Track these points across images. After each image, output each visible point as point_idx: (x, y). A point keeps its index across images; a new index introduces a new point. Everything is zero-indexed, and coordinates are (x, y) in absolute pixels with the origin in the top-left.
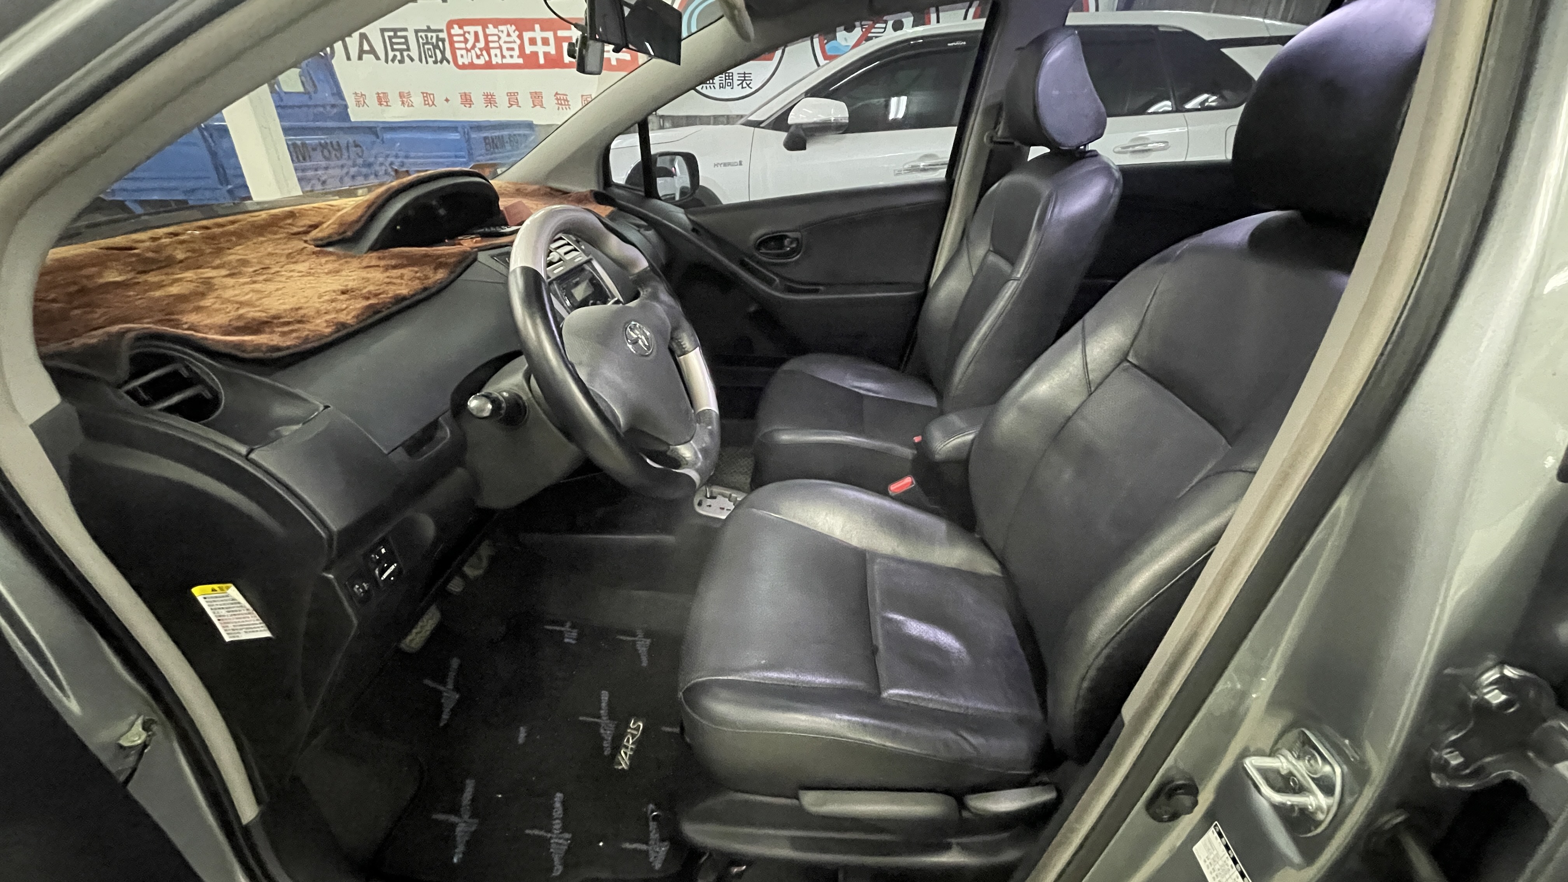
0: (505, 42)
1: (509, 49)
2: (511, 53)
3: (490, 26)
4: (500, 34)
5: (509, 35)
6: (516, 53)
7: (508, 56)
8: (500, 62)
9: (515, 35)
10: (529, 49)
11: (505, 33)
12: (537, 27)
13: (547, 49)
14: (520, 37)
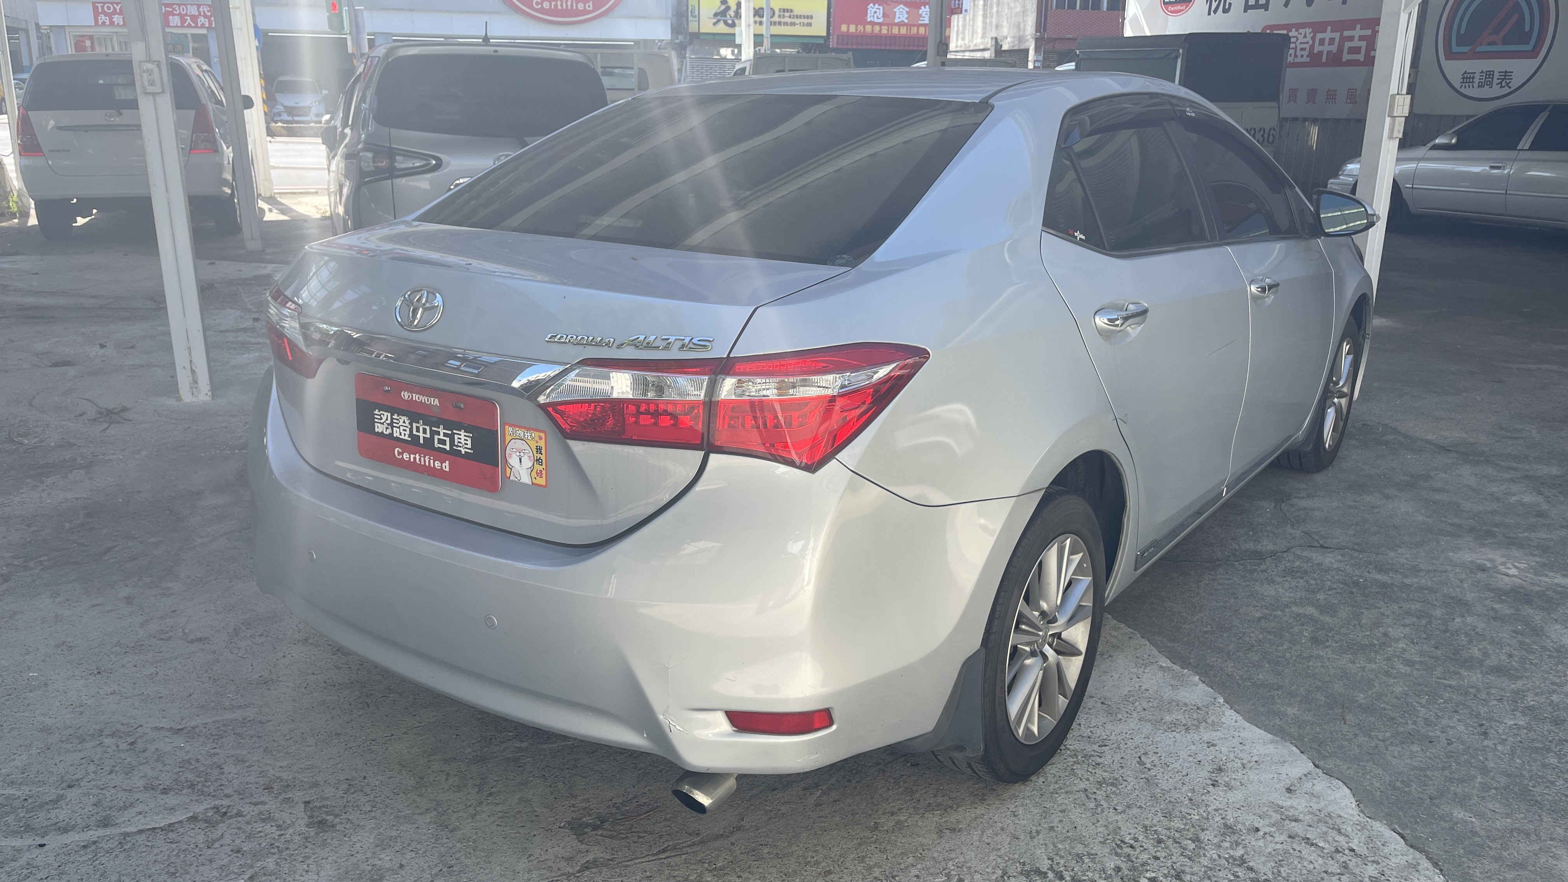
0: (1301, 43)
1: (1302, 49)
2: (1303, 53)
3: (1294, 30)
4: (1299, 36)
5: (1305, 37)
6: (1306, 53)
7: (1299, 56)
8: (1292, 61)
9: (1309, 39)
10: (1317, 48)
11: (1303, 35)
12: (1329, 28)
13: (1331, 48)
14: (1313, 38)
